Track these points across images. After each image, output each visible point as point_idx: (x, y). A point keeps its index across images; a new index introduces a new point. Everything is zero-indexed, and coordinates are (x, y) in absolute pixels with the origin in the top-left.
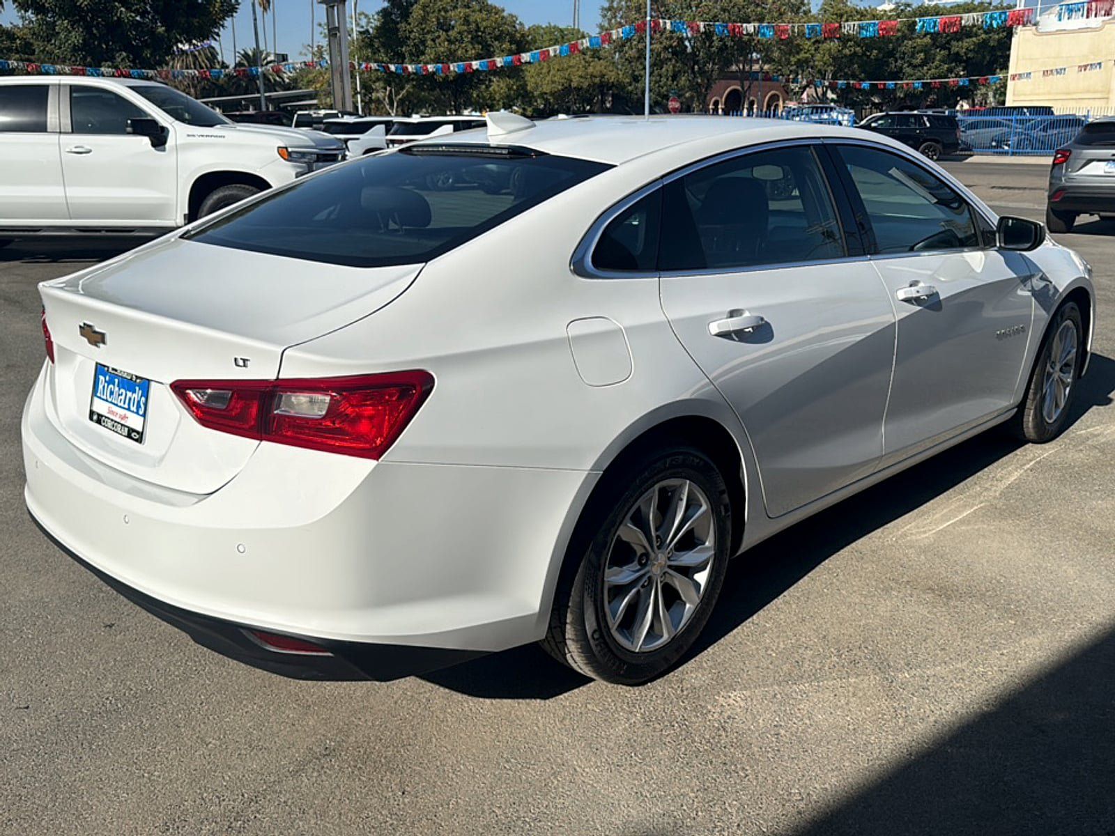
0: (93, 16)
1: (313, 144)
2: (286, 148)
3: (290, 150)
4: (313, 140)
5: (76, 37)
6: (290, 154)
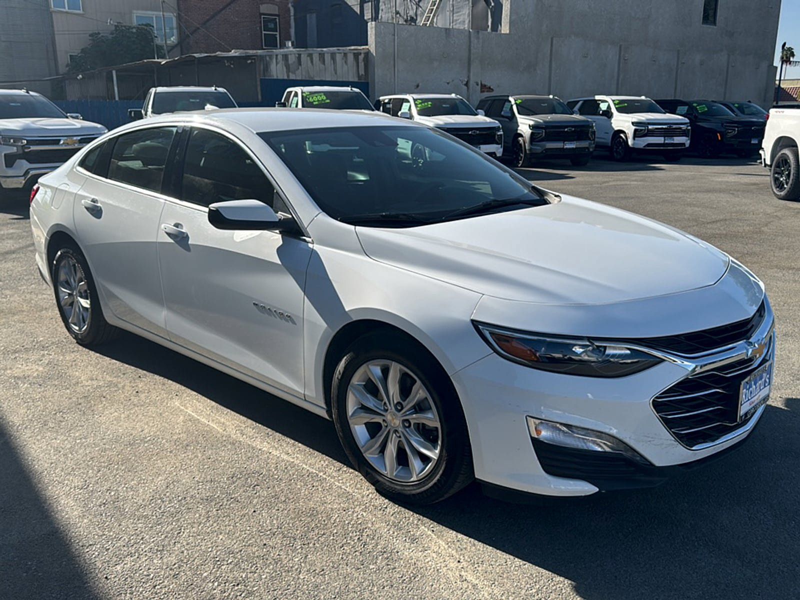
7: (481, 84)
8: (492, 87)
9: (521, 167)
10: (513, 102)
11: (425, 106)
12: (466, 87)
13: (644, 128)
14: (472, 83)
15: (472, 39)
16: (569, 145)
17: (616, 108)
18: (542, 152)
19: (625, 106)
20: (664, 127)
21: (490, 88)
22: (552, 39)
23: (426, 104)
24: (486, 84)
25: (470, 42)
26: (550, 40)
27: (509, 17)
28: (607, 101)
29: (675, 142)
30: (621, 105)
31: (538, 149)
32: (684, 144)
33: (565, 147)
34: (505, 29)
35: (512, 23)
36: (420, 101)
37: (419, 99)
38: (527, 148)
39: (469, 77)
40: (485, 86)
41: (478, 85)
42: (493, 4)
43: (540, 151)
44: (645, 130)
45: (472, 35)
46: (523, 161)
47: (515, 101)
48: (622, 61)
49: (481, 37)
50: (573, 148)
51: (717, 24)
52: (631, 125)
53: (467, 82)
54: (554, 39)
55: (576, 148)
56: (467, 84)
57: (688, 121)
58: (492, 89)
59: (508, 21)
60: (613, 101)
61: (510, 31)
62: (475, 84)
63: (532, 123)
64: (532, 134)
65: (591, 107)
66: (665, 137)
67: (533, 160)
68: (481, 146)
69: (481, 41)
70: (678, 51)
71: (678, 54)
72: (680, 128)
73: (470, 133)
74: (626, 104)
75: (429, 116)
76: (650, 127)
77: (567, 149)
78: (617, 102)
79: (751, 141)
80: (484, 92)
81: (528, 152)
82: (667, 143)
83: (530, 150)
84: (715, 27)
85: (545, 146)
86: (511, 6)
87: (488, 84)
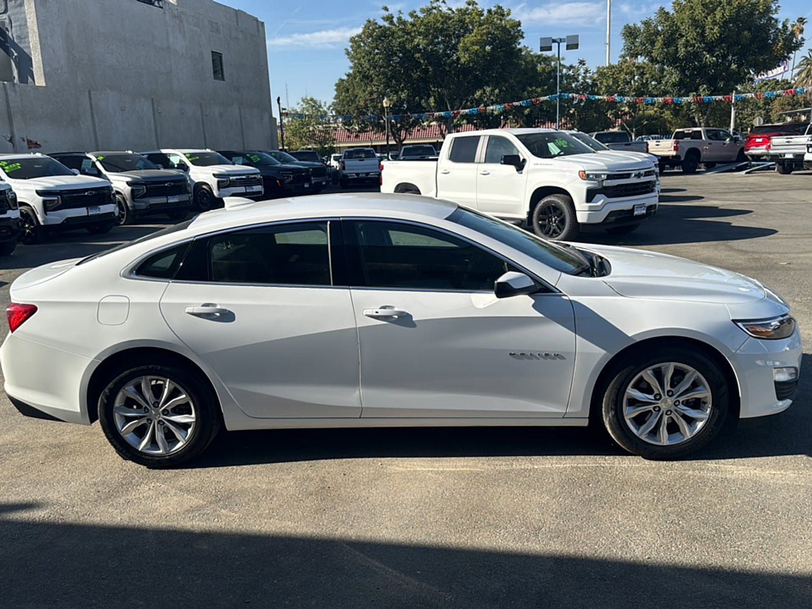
0: (686, 63)
1: (606, 168)
2: (584, 172)
3: (587, 173)
4: (606, 165)
5: (675, 77)
6: (588, 175)
7: (27, 140)
8: (38, 143)
9: (124, 224)
10: (94, 159)
11: (14, 168)
12: (10, 144)
13: (225, 179)
14: (17, 138)
15: (9, 92)
16: (172, 200)
17: (190, 161)
18: (147, 208)
19: (197, 160)
20: (244, 177)
21: (36, 144)
22: (90, 94)
23: (14, 165)
24: (31, 139)
25: (7, 94)
26: (87, 94)
27: (42, 69)
28: (177, 156)
29: (254, 190)
30: (193, 159)
31: (143, 204)
32: (260, 192)
33: (169, 201)
34: (40, 81)
35: (46, 75)
36: (5, 163)
37: (4, 161)
38: (129, 205)
39: (12, 132)
40: (31, 141)
41: (24, 141)
42: (16, 54)
43: (144, 208)
44: (227, 181)
45: (8, 87)
46: (126, 218)
47: (97, 158)
48: (157, 114)
49: (18, 90)
50: (176, 202)
51: (226, 79)
52: (213, 177)
53: (11, 138)
54: (92, 92)
55: (179, 202)
56: (11, 141)
57: (259, 171)
58: (39, 145)
59: (42, 73)
60: (185, 154)
61: (46, 84)
62: (21, 140)
63: (129, 179)
64: (132, 191)
65: (164, 161)
66: (245, 186)
67: (138, 217)
68: (100, 207)
69: (18, 93)
70: (201, 104)
71: (201, 107)
72: (255, 178)
73: (86, 194)
74: (198, 158)
75: (25, 179)
76: (231, 178)
77: (171, 203)
78: (188, 155)
79: (304, 185)
80: (31, 148)
81: (130, 209)
82: (248, 192)
83: (133, 206)
84: (222, 82)
85: (149, 202)
86: (42, 57)
87: (34, 140)
